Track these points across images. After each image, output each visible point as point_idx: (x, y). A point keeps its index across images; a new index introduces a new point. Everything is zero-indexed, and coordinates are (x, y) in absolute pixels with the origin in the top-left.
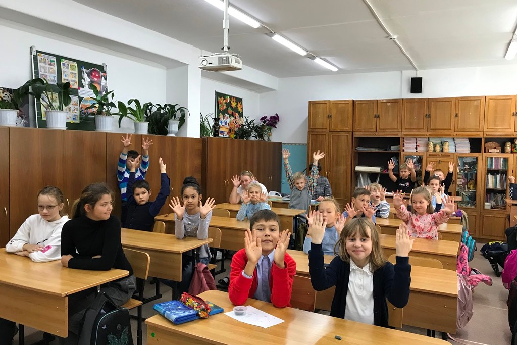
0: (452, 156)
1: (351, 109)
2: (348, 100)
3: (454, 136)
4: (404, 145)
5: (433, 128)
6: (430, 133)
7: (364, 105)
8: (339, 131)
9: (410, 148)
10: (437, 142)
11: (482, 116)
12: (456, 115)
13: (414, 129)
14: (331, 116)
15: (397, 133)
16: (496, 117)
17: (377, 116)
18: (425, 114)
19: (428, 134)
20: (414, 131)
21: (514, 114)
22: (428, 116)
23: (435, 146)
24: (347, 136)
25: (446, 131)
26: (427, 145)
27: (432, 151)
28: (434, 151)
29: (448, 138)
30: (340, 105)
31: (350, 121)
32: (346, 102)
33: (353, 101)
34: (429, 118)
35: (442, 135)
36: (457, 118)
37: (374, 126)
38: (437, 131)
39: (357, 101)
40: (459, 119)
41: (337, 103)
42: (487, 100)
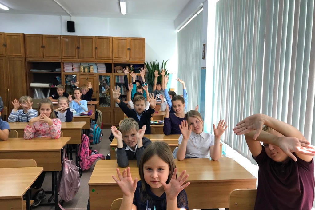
0: (95, 75)
1: (22, 40)
2: (19, 34)
3: (95, 62)
4: (64, 68)
5: (82, 56)
6: (81, 60)
7: (32, 38)
8: (14, 56)
9: (68, 70)
10: (86, 66)
11: (111, 50)
12: (96, 48)
13: (69, 57)
14: (6, 45)
15: (58, 59)
16: (119, 51)
17: (43, 47)
18: (76, 46)
19: (79, 60)
20: (70, 58)
21: (128, 48)
22: (78, 48)
23: (84, 68)
24: (21, 60)
25: (90, 58)
26: (79, 68)
27: (82, 72)
28: (84, 72)
29: (92, 63)
30: (13, 37)
31: (22, 50)
32: (17, 35)
33: (24, 34)
34: (79, 50)
35: (88, 61)
36: (96, 50)
37: (41, 54)
38: (85, 58)
39: (26, 34)
40: (98, 51)
41: (10, 35)
42: (113, 39)
